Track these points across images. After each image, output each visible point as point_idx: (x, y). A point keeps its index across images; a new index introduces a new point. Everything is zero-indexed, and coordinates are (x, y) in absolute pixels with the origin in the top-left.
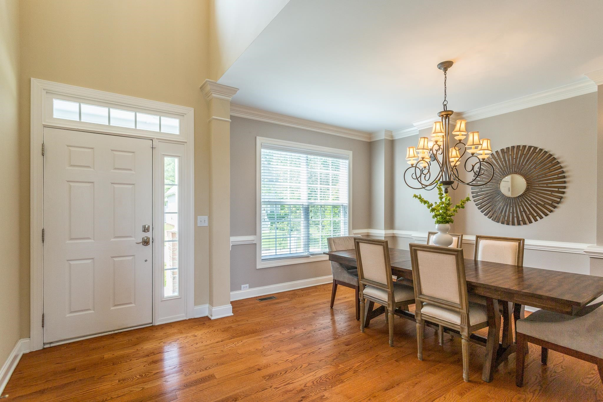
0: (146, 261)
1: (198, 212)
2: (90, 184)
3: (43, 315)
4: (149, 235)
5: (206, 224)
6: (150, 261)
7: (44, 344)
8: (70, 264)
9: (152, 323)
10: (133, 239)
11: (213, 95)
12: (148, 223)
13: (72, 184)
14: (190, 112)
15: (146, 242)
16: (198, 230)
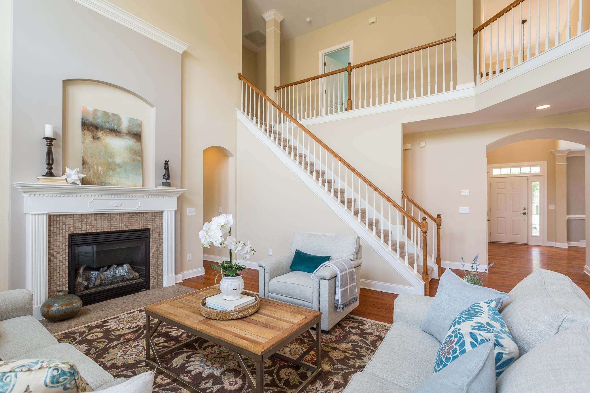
0: (525, 220)
1: (549, 203)
2: (504, 194)
3: (490, 233)
4: (526, 211)
5: (554, 208)
6: (526, 220)
7: (491, 241)
8: (498, 219)
9: (527, 243)
10: (519, 212)
11: (557, 155)
12: (526, 207)
13: (498, 194)
14: (545, 163)
15: (524, 214)
16: (549, 211)
